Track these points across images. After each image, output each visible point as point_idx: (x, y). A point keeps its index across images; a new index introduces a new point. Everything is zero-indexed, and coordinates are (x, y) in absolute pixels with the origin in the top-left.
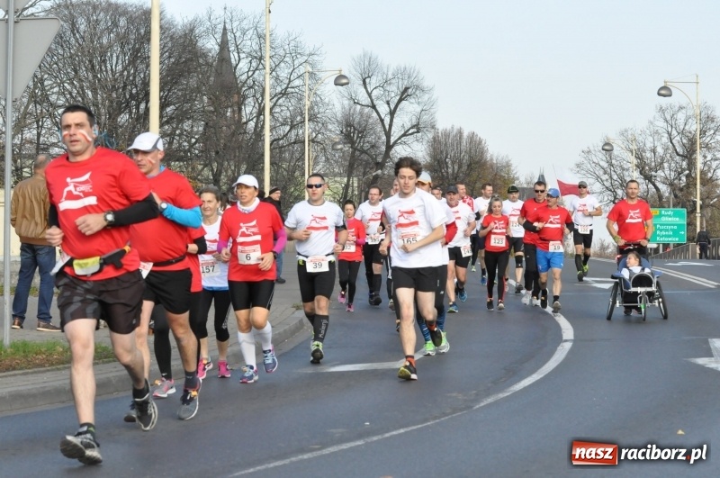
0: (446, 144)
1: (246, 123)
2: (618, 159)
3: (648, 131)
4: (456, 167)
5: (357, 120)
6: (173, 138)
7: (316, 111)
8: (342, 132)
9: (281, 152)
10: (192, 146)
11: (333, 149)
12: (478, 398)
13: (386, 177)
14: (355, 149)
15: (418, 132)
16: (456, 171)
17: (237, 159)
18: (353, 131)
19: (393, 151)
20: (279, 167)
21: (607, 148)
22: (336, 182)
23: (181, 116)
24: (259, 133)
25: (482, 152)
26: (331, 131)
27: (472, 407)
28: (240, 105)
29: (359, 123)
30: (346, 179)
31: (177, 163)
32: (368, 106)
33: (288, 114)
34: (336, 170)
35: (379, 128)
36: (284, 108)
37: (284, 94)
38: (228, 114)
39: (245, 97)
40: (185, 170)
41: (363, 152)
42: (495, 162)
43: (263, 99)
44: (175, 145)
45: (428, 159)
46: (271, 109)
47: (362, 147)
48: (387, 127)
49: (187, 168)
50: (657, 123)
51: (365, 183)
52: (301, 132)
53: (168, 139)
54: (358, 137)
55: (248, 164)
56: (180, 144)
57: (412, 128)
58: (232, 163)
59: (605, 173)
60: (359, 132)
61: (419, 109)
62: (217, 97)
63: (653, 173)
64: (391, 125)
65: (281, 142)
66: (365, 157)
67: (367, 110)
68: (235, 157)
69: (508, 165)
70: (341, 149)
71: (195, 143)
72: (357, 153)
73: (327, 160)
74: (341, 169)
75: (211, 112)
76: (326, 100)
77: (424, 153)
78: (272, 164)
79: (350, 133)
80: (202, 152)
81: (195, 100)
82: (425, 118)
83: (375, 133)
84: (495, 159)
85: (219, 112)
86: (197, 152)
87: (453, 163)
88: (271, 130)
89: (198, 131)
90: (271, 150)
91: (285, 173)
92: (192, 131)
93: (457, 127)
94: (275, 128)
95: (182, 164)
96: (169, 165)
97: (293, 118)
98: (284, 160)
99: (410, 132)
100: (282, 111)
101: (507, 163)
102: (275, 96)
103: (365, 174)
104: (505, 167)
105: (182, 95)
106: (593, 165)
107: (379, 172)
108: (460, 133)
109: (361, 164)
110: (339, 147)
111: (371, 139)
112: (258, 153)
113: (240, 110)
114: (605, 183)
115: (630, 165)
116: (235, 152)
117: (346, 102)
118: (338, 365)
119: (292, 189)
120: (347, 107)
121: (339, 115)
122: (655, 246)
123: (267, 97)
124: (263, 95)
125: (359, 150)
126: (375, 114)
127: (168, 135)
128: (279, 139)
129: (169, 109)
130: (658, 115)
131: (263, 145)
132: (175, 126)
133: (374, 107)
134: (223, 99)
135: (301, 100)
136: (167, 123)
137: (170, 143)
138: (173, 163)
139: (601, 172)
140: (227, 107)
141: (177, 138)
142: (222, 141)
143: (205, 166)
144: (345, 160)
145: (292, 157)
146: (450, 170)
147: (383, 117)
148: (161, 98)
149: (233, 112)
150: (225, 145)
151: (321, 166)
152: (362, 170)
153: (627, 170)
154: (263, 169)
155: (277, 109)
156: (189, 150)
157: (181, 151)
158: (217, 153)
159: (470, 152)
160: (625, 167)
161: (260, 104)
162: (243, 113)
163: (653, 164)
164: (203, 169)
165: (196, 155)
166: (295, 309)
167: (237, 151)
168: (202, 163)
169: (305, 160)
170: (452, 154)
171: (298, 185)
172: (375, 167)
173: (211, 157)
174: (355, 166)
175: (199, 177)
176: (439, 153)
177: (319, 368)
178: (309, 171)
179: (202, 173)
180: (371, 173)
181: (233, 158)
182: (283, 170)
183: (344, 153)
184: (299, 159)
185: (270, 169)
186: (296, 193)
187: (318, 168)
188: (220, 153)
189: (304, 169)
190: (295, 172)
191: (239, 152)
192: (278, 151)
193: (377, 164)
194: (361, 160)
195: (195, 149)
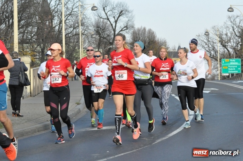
0: (139, 34)
1: (55, 27)
2: (212, 38)
3: (224, 27)
5: (101, 25)
6: (24, 34)
7: (84, 21)
8: (95, 30)
9: (70, 39)
10: (32, 37)
11: (91, 37)
12: (154, 140)
13: (114, 48)
14: (100, 37)
15: (127, 29)
17: (51, 42)
18: (100, 30)
20: (69, 45)
21: (207, 34)
23: (27, 25)
24: (60, 31)
25: (154, 37)
26: (90, 30)
27: (151, 144)
28: (52, 20)
29: (102, 26)
31: (26, 44)
32: (106, 19)
33: (72, 23)
35: (111, 28)
36: (70, 21)
37: (70, 15)
38: (47, 24)
39: (54, 16)
40: (29, 47)
41: (104, 38)
42: (159, 41)
43: (61, 17)
44: (25, 37)
45: (131, 40)
46: (65, 21)
47: (103, 36)
48: (114, 27)
50: (227, 23)
51: (105, 51)
52: (78, 30)
53: (22, 34)
54: (102, 32)
56: (27, 37)
57: (124, 27)
58: (49, 44)
59: (206, 44)
60: (102, 30)
61: (127, 20)
62: (42, 17)
63: (226, 44)
64: (115, 27)
65: (70, 35)
66: (105, 40)
67: (105, 21)
68: (50, 41)
69: (165, 42)
70: (95, 37)
71: (33, 36)
72: (101, 38)
73: (89, 41)
74: (95, 45)
75: (39, 23)
76: (88, 17)
77: (130, 38)
78: (66, 44)
79: (98, 30)
80: (36, 40)
81: (33, 18)
82: (130, 23)
83: (109, 30)
84: (159, 40)
85: (43, 22)
86: (34, 40)
88: (65, 30)
89: (34, 31)
90: (65, 38)
91: (71, 48)
92: (32, 31)
93: (143, 27)
94: (67, 29)
95: (28, 45)
97: (74, 25)
98: (71, 42)
99: (124, 29)
100: (69, 22)
101: (165, 41)
102: (67, 16)
103: (105, 48)
104: (164, 43)
105: (27, 16)
106: (201, 41)
107: (111, 46)
108: (145, 29)
109: (103, 43)
110: (94, 36)
111: (107, 32)
112: (60, 40)
113: (52, 22)
114: (206, 49)
115: (216, 41)
117: (97, 17)
119: (75, 54)
120: (97, 19)
121: (94, 23)
122: (228, 75)
123: (63, 16)
124: (61, 15)
125: (102, 37)
126: (109, 22)
127: (22, 33)
128: (69, 34)
129: (22, 22)
130: (228, 20)
131: (62, 36)
132: (25, 29)
133: (108, 19)
134: (45, 17)
135: (77, 17)
136: (22, 28)
137: (23, 36)
138: (24, 45)
139: (204, 44)
140: (47, 21)
141: (26, 34)
142: (45, 35)
143: (38, 45)
144: (97, 42)
145: (74, 41)
147: (112, 23)
148: (18, 18)
149: (49, 23)
150: (46, 37)
151: (86, 45)
152: (104, 46)
153: (215, 43)
155: (67, 21)
156: (31, 39)
157: (28, 39)
158: (43, 40)
159: (149, 37)
160: (214, 42)
161: (60, 19)
162: (53, 23)
163: (226, 40)
164: (37, 47)
165: (34, 41)
166: (77, 104)
167: (51, 39)
168: (37, 44)
169: (80, 42)
170: (142, 38)
171: (77, 53)
172: (109, 44)
173: (40, 41)
174: (101, 44)
175: (35, 50)
176: (136, 38)
177: (88, 129)
178: (82, 47)
179: (37, 49)
180: (107, 47)
181: (49, 42)
182: (71, 46)
183: (96, 39)
184: (78, 41)
185: (65, 46)
186: (76, 56)
187: (85, 45)
188: (44, 40)
189: (79, 46)
190: (76, 47)
191: (52, 39)
192: (68, 38)
193: (110, 43)
194: (103, 42)
195: (33, 39)
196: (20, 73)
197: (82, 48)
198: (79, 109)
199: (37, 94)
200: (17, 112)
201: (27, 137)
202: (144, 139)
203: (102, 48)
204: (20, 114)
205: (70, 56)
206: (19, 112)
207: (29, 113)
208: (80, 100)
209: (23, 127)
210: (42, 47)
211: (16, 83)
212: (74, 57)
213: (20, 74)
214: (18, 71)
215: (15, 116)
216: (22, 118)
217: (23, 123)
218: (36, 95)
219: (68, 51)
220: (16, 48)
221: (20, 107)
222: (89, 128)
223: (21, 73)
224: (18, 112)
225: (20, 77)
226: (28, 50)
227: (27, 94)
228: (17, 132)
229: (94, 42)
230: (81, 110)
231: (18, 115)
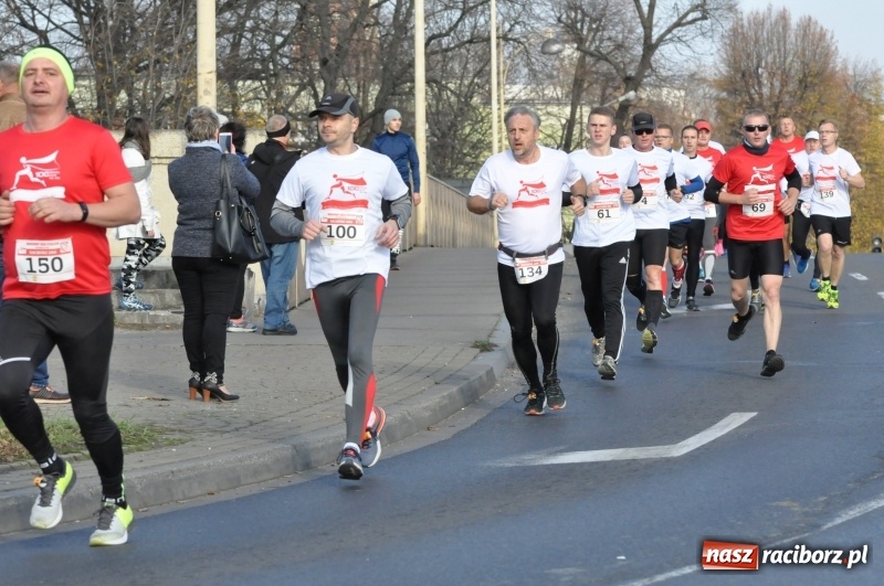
0: (757, 41)
1: (378, 5)
4: (777, 84)
6: (241, 36)
8: (559, 20)
9: (445, 61)
10: (275, 50)
11: (544, 53)
12: (830, 510)
13: (644, 103)
14: (585, 53)
15: (704, 18)
16: (777, 91)
17: (361, 75)
18: (580, 19)
19: (657, 54)
20: (443, 88)
22: (548, 114)
24: (402, 25)
25: (827, 54)
26: (539, 19)
27: (819, 526)
29: (593, 4)
30: (568, 110)
31: (249, 82)
34: (550, 92)
35: (630, 12)
40: (263, 95)
41: (600, 57)
42: (851, 72)
44: (244, 49)
45: (723, 69)
47: (597, 48)
48: (645, 9)
49: (268, 94)
52: (482, 20)
53: (231, 36)
54: (590, 29)
55: (383, 84)
56: (254, 47)
57: (692, 10)
58: (352, 81)
60: (593, 21)
64: (652, 7)
65: (445, 41)
66: (604, 67)
68: (357, 69)
69: (876, 79)
70: (558, 53)
71: (283, 44)
72: (588, 59)
73: (533, 74)
74: (558, 89)
77: (717, 56)
78: (428, 82)
79: (574, 21)
80: (294, 60)
83: (622, 21)
84: (850, 67)
86: (286, 61)
87: (772, 75)
88: (426, 19)
89: (287, 22)
90: (427, 55)
91: (453, 99)
92: (276, 21)
94: (433, 14)
95: (257, 84)
96: (234, 88)
98: (450, 75)
101: (874, 74)
103: (604, 99)
104: (870, 82)
107: (632, 94)
108: (784, 18)
109: (596, 82)
110: (555, 48)
111: (615, 32)
112: (402, 63)
116: (358, 62)
118: (562, 452)
119: (467, 130)
125: (592, 55)
127: (230, 30)
128: (441, 35)
131: (412, 47)
132: (242, 13)
136: (228, 7)
137: (235, 45)
138: (240, 83)
141: (248, 35)
142: (334, 40)
143: (302, 87)
144: (567, 74)
145: (465, 68)
146: (766, 91)
150: (339, 47)
151: (520, 85)
152: (598, 92)
154: (411, 92)
156: (272, 58)
157: (255, 60)
158: (324, 62)
159: (804, 55)
164: (298, 93)
165: (285, 68)
166: (478, 350)
167: (362, 58)
168: (297, 81)
169: (489, 73)
170: (770, 59)
171: (477, 122)
172: (623, 86)
173: (312, 70)
174: (586, 85)
175: (290, 109)
176: (744, 57)
177: (526, 457)
178: (499, 96)
179: (298, 101)
180: (615, 98)
181: (354, 72)
182: (449, 93)
183: (563, 60)
184: (480, 71)
185: (426, 94)
186: (475, 138)
187: (516, 88)
188: (331, 62)
189: (490, 94)
190: (471, 98)
191: (365, 61)
192: (439, 57)
193: (628, 79)
194: (597, 73)
195: (282, 56)
196: (218, 203)
197: (502, 102)
198: (490, 373)
199: (301, 304)
200: (212, 378)
201: (255, 489)
202: (785, 504)
203: (590, 103)
204: (223, 389)
205: (444, 135)
206: (220, 379)
207: (262, 384)
208: (494, 329)
209: (236, 447)
210: (321, 95)
211: (203, 250)
212: (465, 140)
213: (217, 208)
214: (211, 193)
215: (203, 400)
216: (233, 407)
217: (237, 430)
218: (293, 308)
219: (438, 113)
220: (206, 92)
221: (222, 359)
222: (533, 456)
223: (222, 204)
224: (215, 381)
225: (220, 222)
226: (257, 108)
227: (256, 301)
228: (209, 466)
229: (555, 73)
230: (497, 372)
231: (216, 395)
